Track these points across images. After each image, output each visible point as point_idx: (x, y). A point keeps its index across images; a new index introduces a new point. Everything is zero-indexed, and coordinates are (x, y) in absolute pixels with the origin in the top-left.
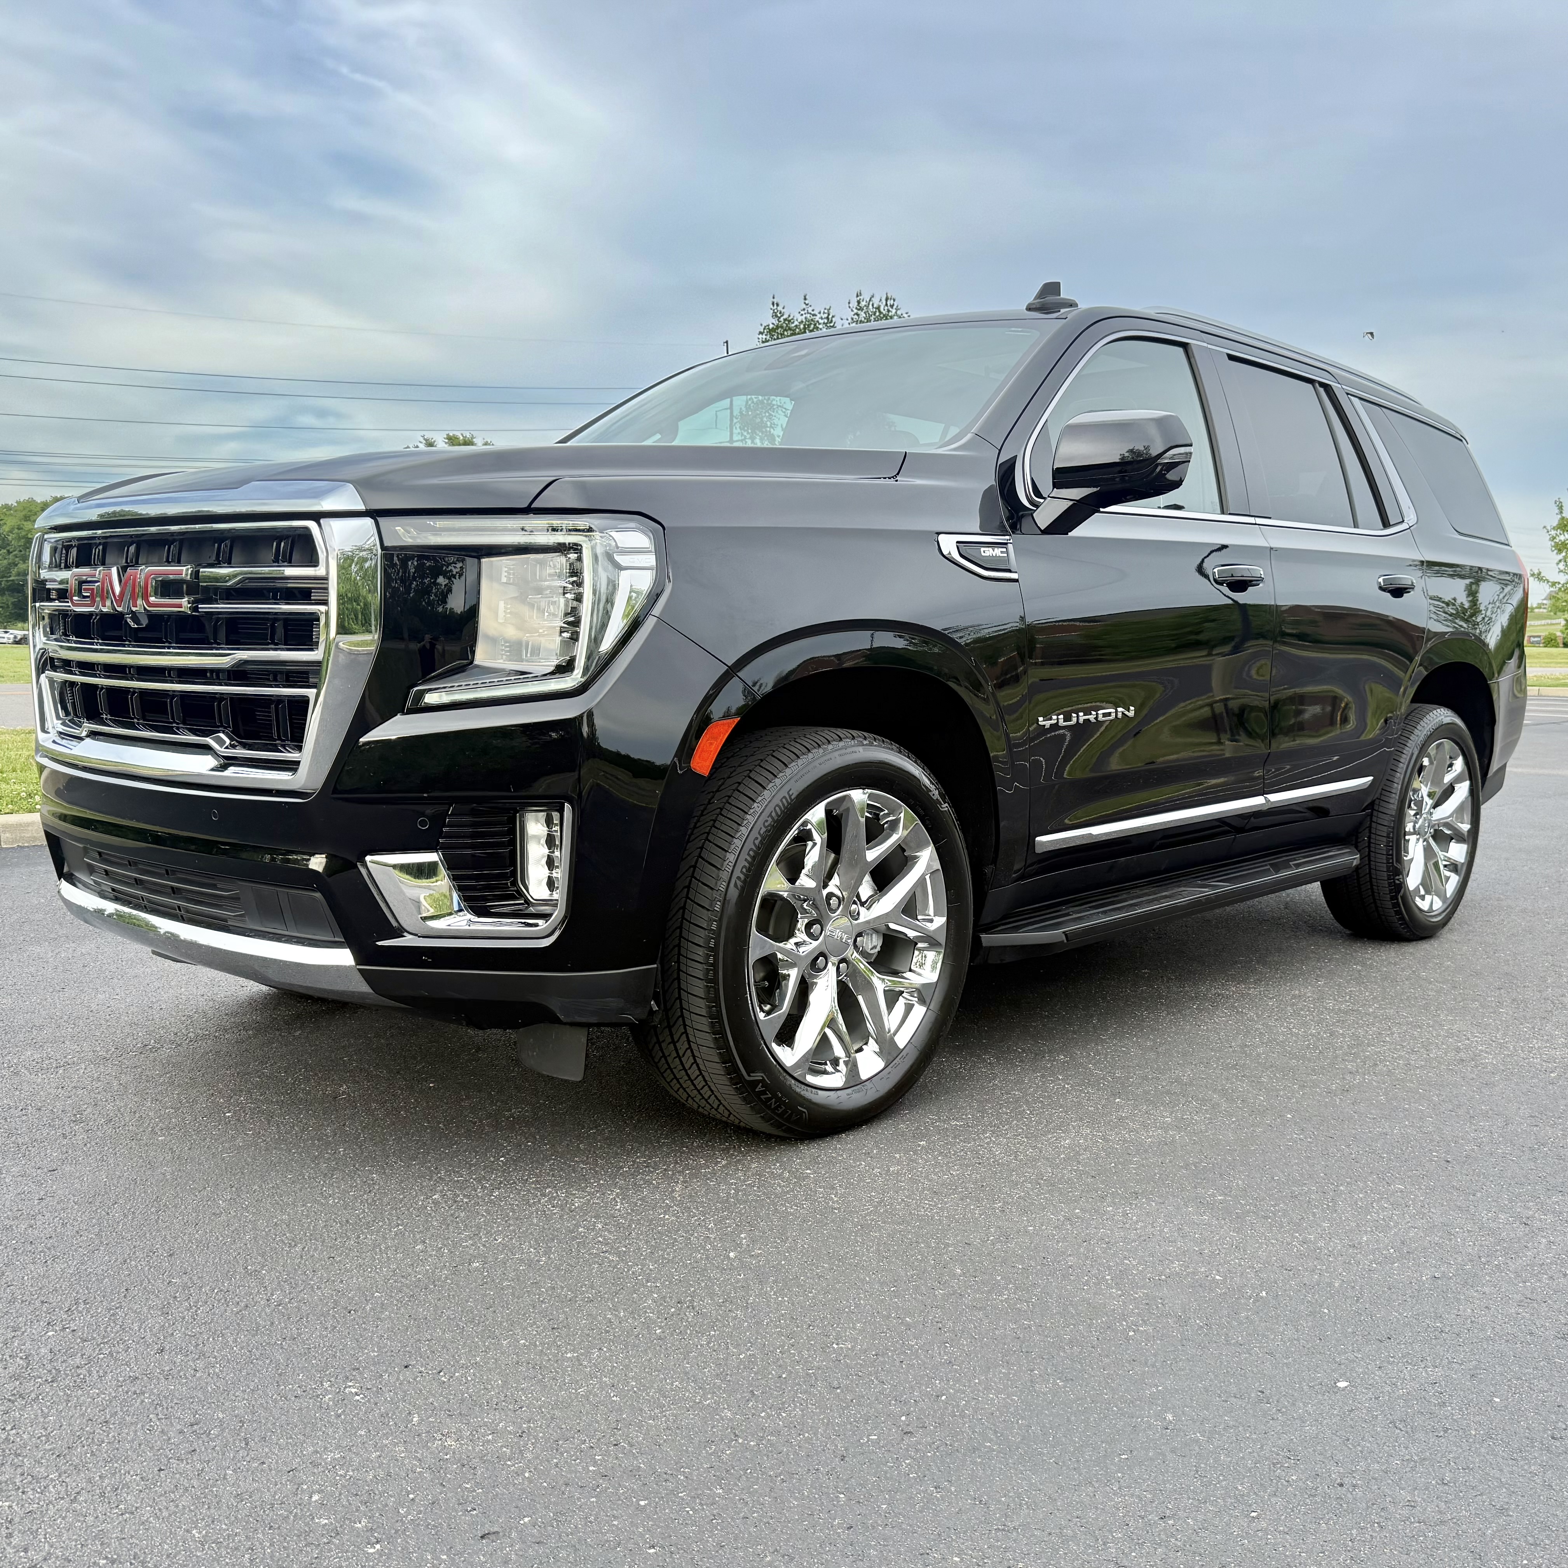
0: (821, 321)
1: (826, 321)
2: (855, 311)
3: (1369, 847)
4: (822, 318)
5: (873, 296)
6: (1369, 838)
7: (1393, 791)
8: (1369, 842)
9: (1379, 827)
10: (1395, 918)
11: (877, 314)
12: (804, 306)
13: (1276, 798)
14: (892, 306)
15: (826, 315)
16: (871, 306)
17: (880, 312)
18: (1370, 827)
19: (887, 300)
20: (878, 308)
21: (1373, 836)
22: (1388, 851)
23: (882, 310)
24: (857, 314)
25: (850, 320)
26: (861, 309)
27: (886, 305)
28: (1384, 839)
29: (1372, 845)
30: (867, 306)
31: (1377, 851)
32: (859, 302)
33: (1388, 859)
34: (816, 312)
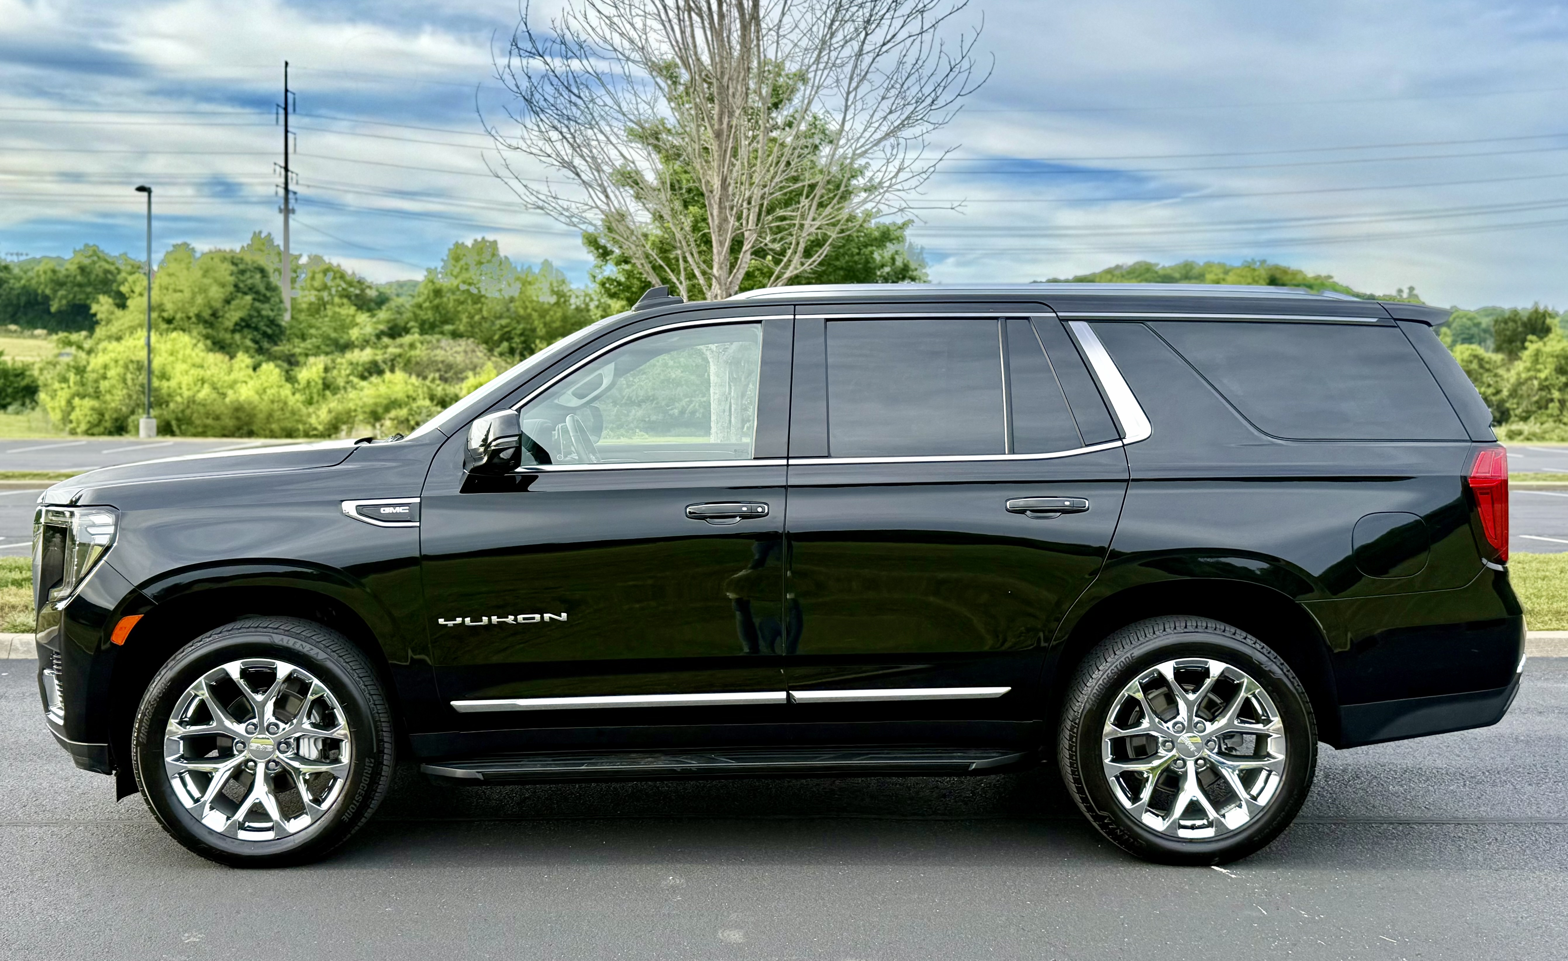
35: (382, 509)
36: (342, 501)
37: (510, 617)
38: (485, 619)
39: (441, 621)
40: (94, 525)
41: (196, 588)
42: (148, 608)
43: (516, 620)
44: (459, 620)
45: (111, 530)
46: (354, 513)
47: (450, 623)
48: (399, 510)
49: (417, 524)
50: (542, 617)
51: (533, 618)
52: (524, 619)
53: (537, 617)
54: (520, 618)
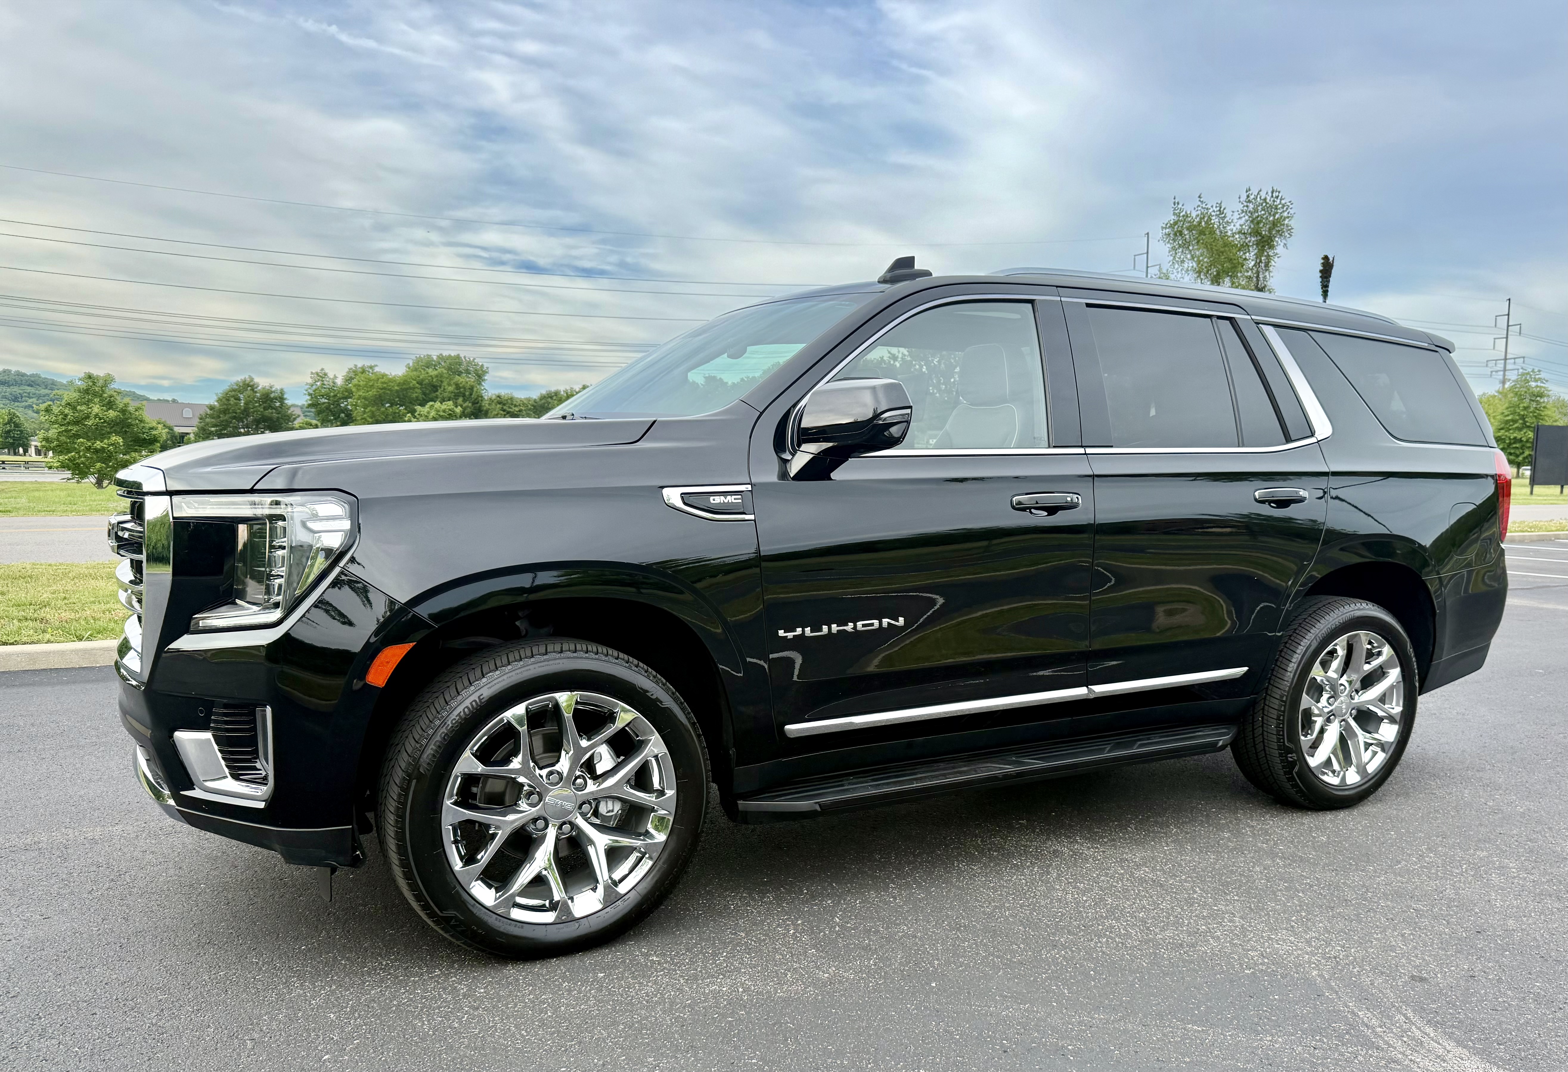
0: (1213, 213)
1: (1218, 213)
2: (1245, 204)
3: (1262, 726)
4: (1214, 211)
5: (1260, 191)
6: (1262, 718)
7: (1286, 679)
8: (1263, 723)
9: (1271, 710)
10: (1293, 791)
11: (1264, 204)
12: (1200, 203)
13: (1101, 689)
14: (1277, 197)
15: (1218, 208)
16: (1258, 199)
17: (1267, 203)
18: (1263, 709)
19: (1272, 192)
20: (1265, 199)
21: (1265, 717)
22: (1278, 731)
23: (1268, 201)
24: (1247, 206)
25: (1240, 211)
26: (1249, 202)
27: (1272, 196)
28: (1275, 721)
29: (1265, 725)
30: (1255, 199)
31: (1269, 731)
32: (1248, 196)
33: (1279, 740)
34: (1209, 206)
35: (712, 498)
36: (663, 487)
37: (849, 624)
38: (825, 628)
39: (781, 633)
40: (315, 517)
41: (492, 603)
42: (421, 634)
43: (855, 627)
44: (799, 631)
45: (346, 525)
46: (679, 504)
47: (790, 635)
48: (730, 499)
49: (752, 517)
50: (881, 623)
51: (872, 625)
52: (864, 626)
53: (876, 622)
54: (859, 624)
